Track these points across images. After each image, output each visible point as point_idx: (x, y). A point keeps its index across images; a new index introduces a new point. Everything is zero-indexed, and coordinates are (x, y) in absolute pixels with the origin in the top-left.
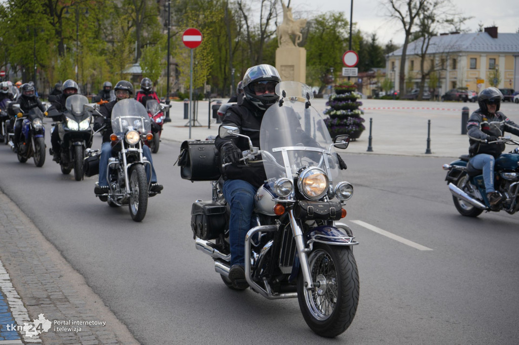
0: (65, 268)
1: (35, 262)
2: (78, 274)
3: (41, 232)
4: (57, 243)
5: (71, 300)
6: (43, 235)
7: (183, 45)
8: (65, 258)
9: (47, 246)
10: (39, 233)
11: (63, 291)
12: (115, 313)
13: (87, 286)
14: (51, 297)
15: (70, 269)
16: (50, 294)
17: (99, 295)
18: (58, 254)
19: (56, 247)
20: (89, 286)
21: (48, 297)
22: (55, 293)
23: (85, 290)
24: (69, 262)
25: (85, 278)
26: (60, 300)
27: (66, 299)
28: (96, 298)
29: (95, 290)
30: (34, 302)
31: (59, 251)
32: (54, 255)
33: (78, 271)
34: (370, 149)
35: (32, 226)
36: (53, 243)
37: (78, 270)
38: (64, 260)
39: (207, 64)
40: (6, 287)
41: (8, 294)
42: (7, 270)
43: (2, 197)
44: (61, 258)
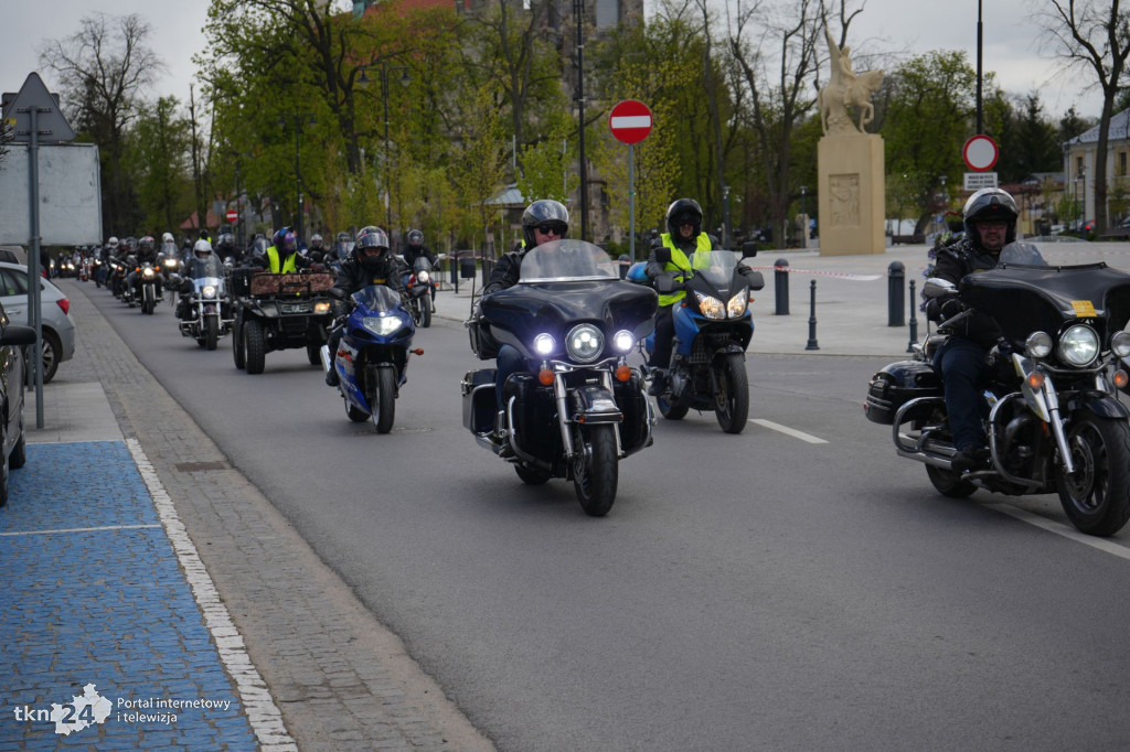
0: (363, 623)
1: (298, 611)
2: (391, 634)
3: (312, 546)
4: (344, 568)
5: (374, 688)
6: (315, 552)
8: (362, 600)
9: (323, 575)
10: (307, 550)
11: (358, 670)
12: (466, 715)
13: (407, 657)
14: (332, 683)
15: (373, 624)
16: (328, 677)
17: (434, 676)
18: (346, 592)
19: (344, 578)
20: (412, 658)
21: (326, 683)
22: (340, 675)
23: (404, 668)
24: (369, 609)
25: (404, 641)
26: (351, 689)
27: (363, 688)
28: (429, 684)
29: (427, 667)
30: (294, 694)
31: (349, 585)
32: (339, 596)
33: (390, 626)
35: (293, 535)
36: (337, 571)
37: (388, 626)
38: (360, 605)
39: (668, 177)
40: (237, 663)
41: (239, 678)
42: (238, 628)
43: (229, 475)
44: (354, 600)
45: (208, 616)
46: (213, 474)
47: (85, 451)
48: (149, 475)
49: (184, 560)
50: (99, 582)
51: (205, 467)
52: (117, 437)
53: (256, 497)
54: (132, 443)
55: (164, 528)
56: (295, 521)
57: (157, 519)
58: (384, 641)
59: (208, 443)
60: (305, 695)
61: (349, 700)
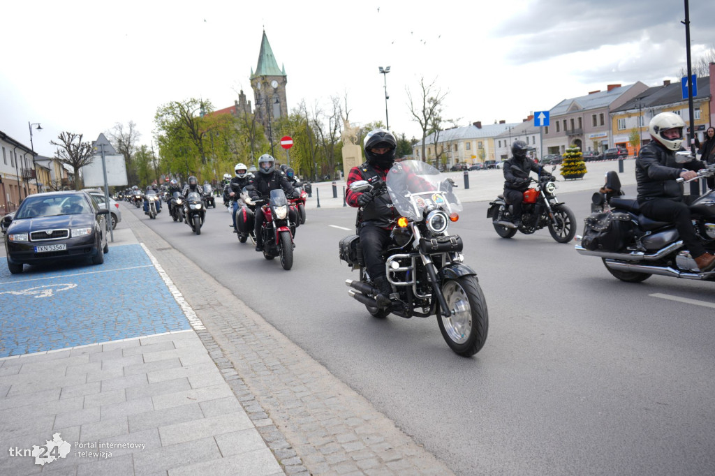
0: (218, 287)
1: (198, 285)
2: (227, 290)
3: (201, 268)
4: (211, 273)
5: (223, 304)
7: (282, 147)
8: (217, 281)
9: (205, 275)
10: (199, 269)
11: (218, 299)
12: (252, 309)
15: (221, 287)
17: (241, 299)
18: (213, 279)
19: (211, 275)
20: (234, 295)
21: (208, 304)
22: (213, 301)
23: (232, 298)
24: (220, 283)
25: (231, 291)
26: (216, 305)
27: (220, 304)
28: (239, 301)
29: (239, 297)
30: (199, 307)
31: (213, 277)
32: (211, 281)
33: (227, 287)
35: (194, 265)
36: (209, 273)
40: (180, 300)
41: (182, 305)
42: (180, 291)
43: (173, 250)
44: (215, 281)
45: (171, 289)
46: (168, 251)
47: (127, 247)
48: (148, 252)
49: (161, 274)
50: (135, 282)
51: (166, 249)
52: (138, 243)
53: (183, 256)
54: (142, 244)
55: (154, 266)
56: (195, 262)
57: (152, 264)
58: (225, 292)
59: (166, 242)
60: (202, 307)
61: (216, 307)
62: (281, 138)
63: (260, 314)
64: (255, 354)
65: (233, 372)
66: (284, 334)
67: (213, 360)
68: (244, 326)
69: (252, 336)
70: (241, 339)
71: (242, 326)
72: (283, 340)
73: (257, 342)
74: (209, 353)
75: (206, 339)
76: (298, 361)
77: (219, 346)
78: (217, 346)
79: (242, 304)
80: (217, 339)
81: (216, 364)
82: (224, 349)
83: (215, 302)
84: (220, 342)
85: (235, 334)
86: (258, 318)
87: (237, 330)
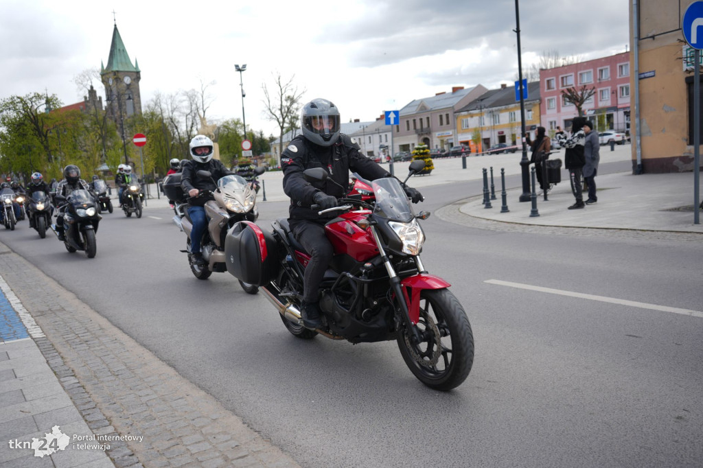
0: (61, 291)
1: (39, 290)
2: (71, 293)
4: (54, 276)
5: (67, 309)
7: (134, 145)
8: (61, 285)
9: (47, 279)
11: (61, 305)
12: (98, 312)
15: (65, 291)
17: (87, 303)
18: (55, 283)
19: (54, 279)
20: (79, 299)
21: (50, 310)
22: (55, 307)
23: (77, 302)
24: (64, 287)
25: (76, 295)
26: (59, 310)
27: (63, 309)
28: (85, 305)
29: (84, 301)
30: (39, 314)
32: (53, 285)
33: (71, 291)
34: (265, 199)
35: (36, 269)
36: (52, 277)
40: (18, 307)
41: (19, 311)
42: (18, 297)
43: (12, 254)
44: (58, 285)
45: (7, 295)
46: (7, 255)
51: (4, 253)
53: (22, 260)
58: (70, 296)
59: (5, 246)
60: (42, 314)
61: (58, 313)
62: (135, 134)
63: (106, 317)
64: (99, 360)
65: (73, 380)
66: (131, 336)
67: (51, 368)
68: (88, 331)
69: (97, 341)
70: (85, 345)
71: (86, 331)
72: (130, 343)
73: (102, 347)
74: (47, 362)
75: (46, 347)
76: (145, 364)
77: (60, 353)
78: (57, 354)
79: (87, 308)
80: (58, 346)
81: (55, 373)
82: (65, 356)
83: (58, 307)
84: (61, 350)
85: (77, 340)
86: (103, 322)
87: (80, 335)
